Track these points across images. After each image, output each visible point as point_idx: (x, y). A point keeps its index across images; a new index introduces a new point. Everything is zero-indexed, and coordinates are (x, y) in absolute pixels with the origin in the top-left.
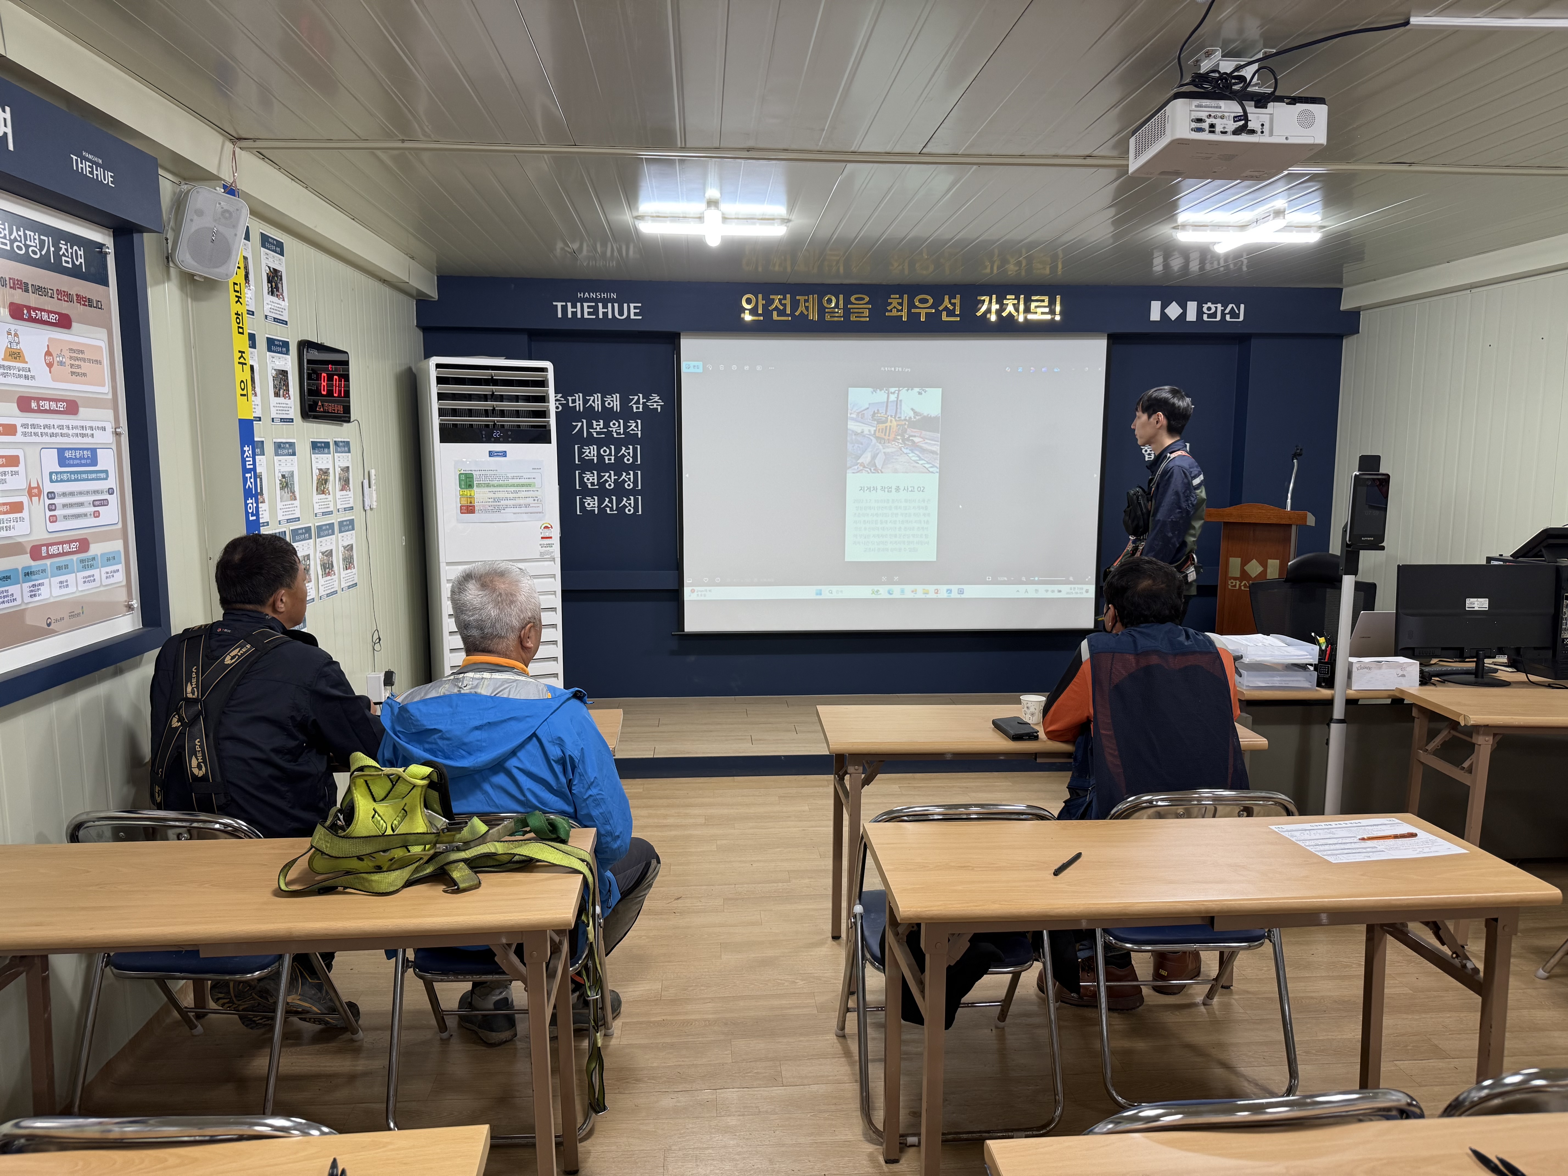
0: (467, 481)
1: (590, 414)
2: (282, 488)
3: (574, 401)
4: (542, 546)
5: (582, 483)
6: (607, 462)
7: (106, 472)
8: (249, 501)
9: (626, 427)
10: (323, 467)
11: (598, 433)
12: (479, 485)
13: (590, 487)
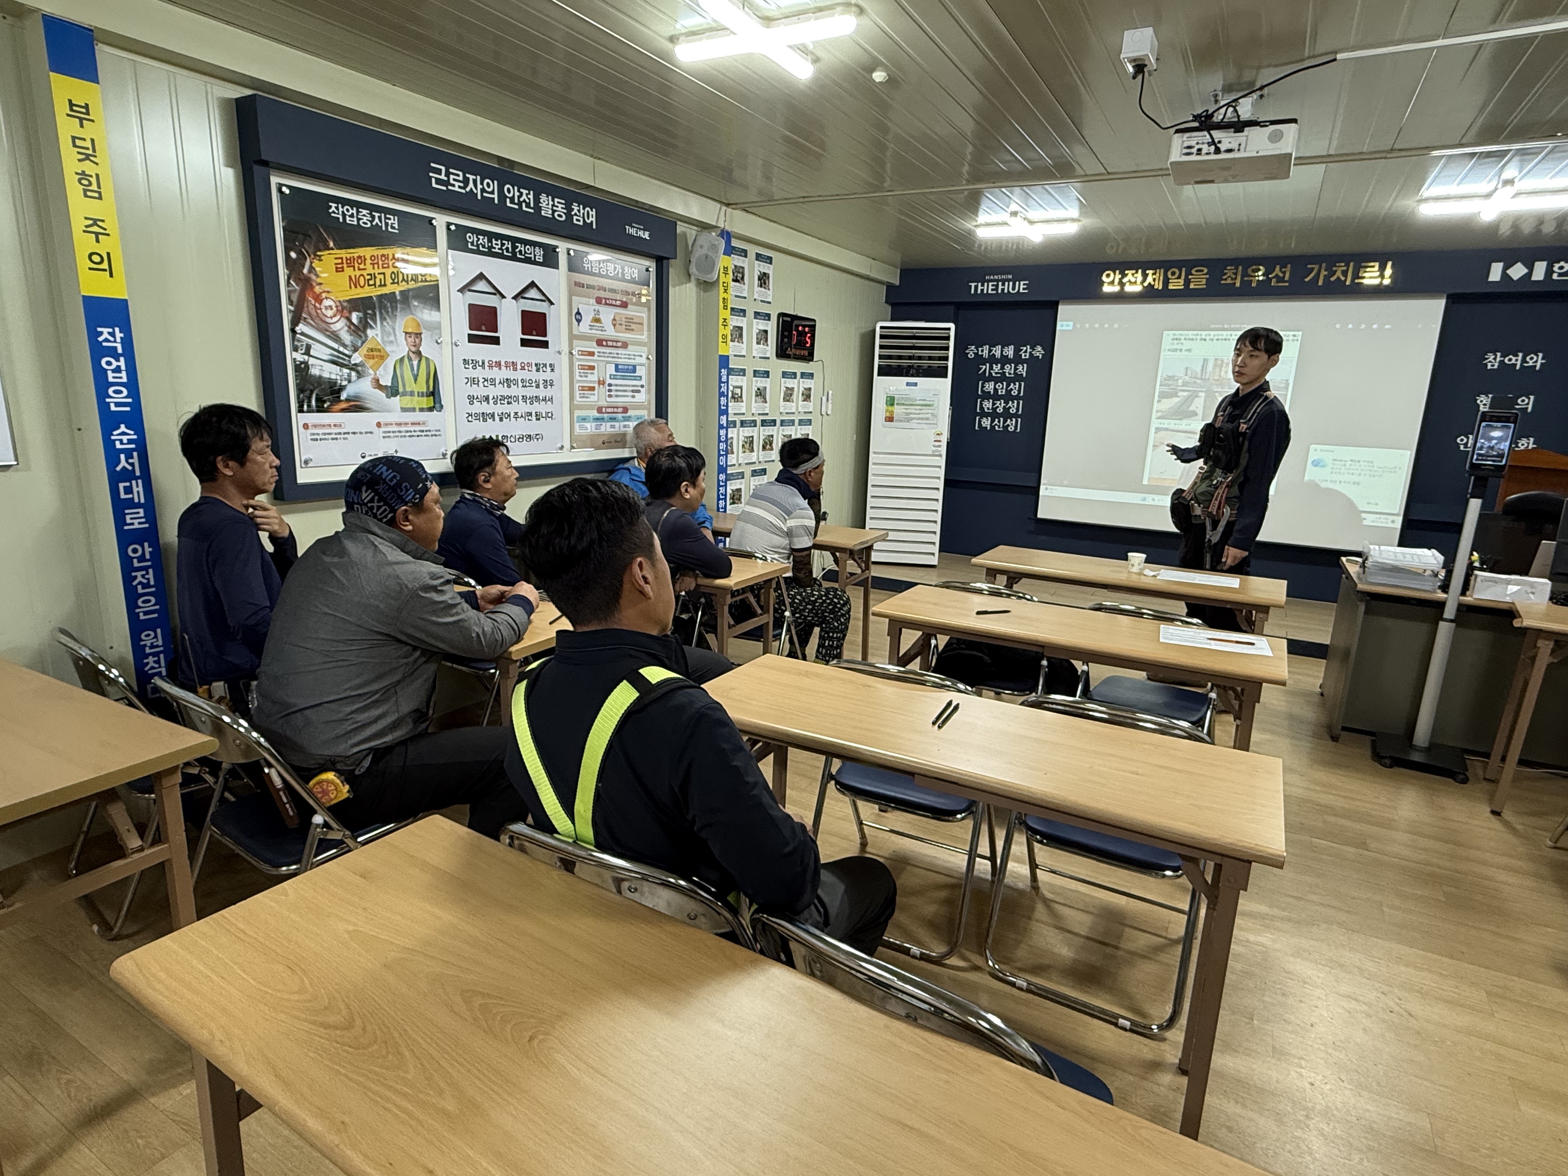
0: (891, 401)
1: (992, 360)
2: (757, 396)
3: (982, 351)
4: (934, 446)
5: (982, 408)
6: (1000, 393)
7: (641, 377)
8: (722, 398)
9: (1016, 369)
10: (790, 386)
11: (996, 373)
12: (898, 404)
13: (986, 410)
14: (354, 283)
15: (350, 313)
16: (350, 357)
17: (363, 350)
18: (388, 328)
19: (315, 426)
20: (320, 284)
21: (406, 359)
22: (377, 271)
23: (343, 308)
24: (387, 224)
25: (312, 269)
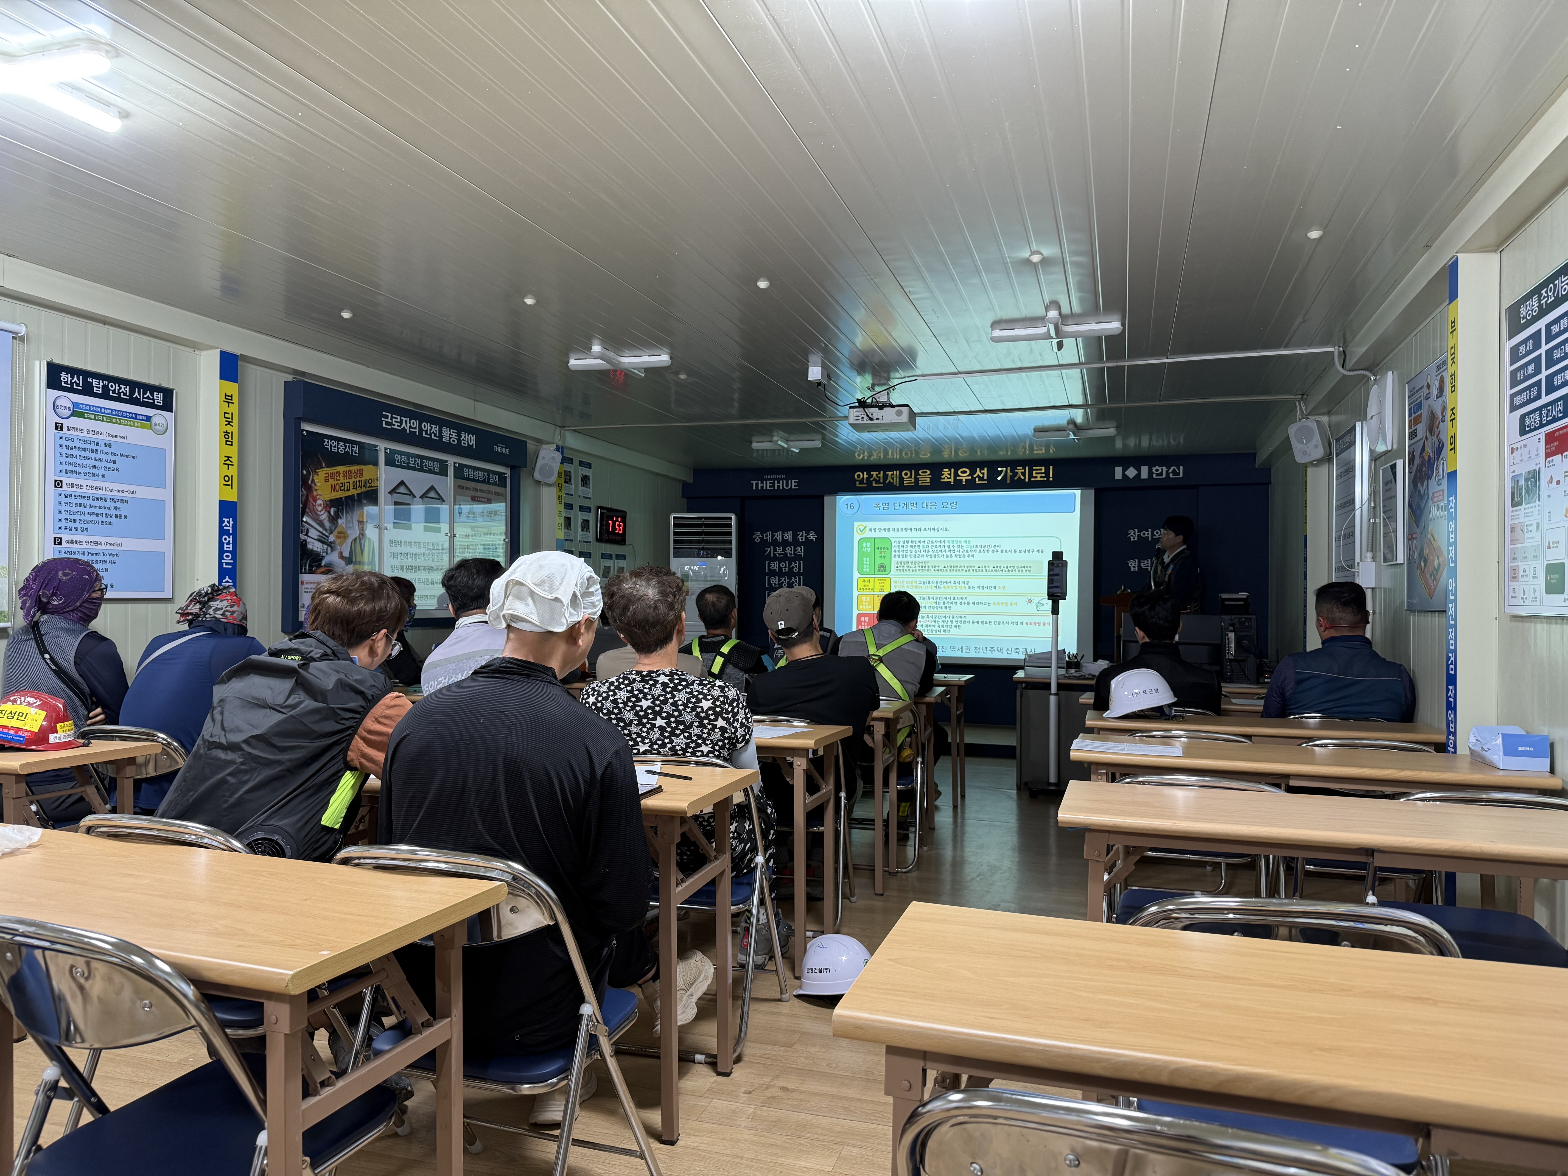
1: (775, 543)
3: (766, 536)
5: (769, 584)
6: (784, 571)
9: (795, 551)
10: (607, 565)
11: (779, 554)
14: (333, 488)
15: (330, 508)
16: (328, 537)
17: (335, 533)
18: (349, 518)
19: (307, 583)
20: (316, 490)
21: (358, 540)
22: (346, 481)
23: (327, 505)
24: (352, 450)
25: (313, 480)
